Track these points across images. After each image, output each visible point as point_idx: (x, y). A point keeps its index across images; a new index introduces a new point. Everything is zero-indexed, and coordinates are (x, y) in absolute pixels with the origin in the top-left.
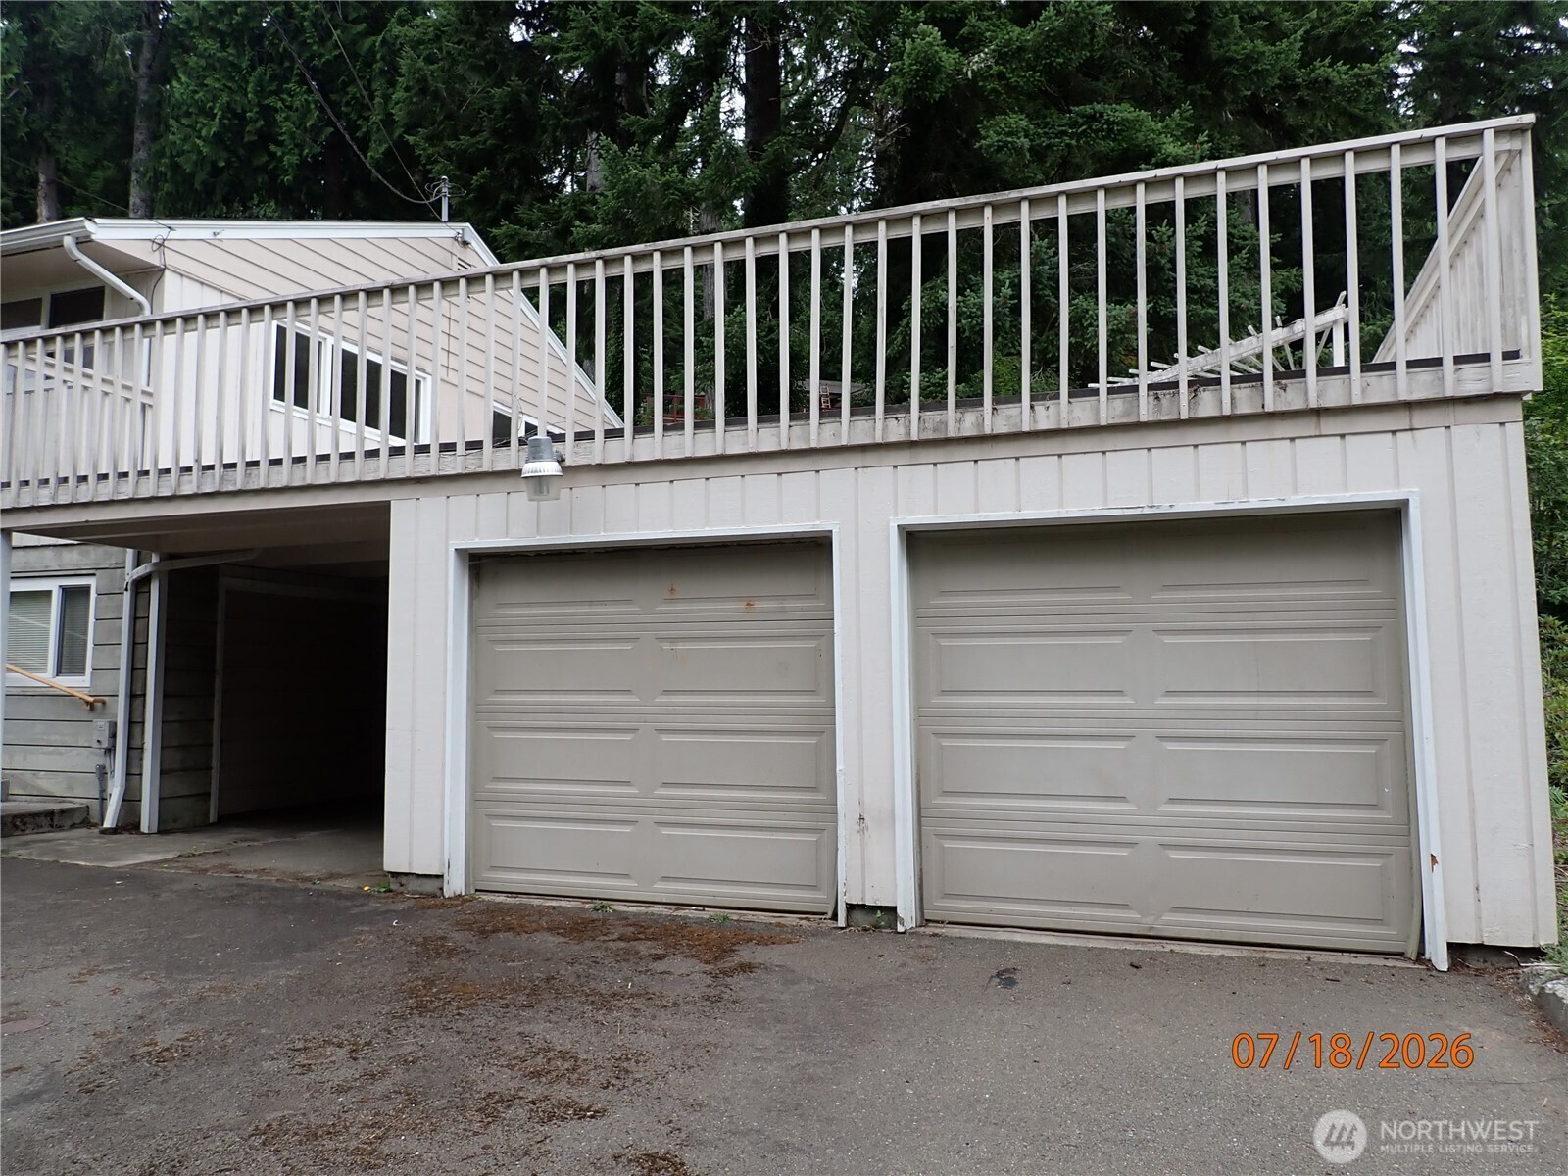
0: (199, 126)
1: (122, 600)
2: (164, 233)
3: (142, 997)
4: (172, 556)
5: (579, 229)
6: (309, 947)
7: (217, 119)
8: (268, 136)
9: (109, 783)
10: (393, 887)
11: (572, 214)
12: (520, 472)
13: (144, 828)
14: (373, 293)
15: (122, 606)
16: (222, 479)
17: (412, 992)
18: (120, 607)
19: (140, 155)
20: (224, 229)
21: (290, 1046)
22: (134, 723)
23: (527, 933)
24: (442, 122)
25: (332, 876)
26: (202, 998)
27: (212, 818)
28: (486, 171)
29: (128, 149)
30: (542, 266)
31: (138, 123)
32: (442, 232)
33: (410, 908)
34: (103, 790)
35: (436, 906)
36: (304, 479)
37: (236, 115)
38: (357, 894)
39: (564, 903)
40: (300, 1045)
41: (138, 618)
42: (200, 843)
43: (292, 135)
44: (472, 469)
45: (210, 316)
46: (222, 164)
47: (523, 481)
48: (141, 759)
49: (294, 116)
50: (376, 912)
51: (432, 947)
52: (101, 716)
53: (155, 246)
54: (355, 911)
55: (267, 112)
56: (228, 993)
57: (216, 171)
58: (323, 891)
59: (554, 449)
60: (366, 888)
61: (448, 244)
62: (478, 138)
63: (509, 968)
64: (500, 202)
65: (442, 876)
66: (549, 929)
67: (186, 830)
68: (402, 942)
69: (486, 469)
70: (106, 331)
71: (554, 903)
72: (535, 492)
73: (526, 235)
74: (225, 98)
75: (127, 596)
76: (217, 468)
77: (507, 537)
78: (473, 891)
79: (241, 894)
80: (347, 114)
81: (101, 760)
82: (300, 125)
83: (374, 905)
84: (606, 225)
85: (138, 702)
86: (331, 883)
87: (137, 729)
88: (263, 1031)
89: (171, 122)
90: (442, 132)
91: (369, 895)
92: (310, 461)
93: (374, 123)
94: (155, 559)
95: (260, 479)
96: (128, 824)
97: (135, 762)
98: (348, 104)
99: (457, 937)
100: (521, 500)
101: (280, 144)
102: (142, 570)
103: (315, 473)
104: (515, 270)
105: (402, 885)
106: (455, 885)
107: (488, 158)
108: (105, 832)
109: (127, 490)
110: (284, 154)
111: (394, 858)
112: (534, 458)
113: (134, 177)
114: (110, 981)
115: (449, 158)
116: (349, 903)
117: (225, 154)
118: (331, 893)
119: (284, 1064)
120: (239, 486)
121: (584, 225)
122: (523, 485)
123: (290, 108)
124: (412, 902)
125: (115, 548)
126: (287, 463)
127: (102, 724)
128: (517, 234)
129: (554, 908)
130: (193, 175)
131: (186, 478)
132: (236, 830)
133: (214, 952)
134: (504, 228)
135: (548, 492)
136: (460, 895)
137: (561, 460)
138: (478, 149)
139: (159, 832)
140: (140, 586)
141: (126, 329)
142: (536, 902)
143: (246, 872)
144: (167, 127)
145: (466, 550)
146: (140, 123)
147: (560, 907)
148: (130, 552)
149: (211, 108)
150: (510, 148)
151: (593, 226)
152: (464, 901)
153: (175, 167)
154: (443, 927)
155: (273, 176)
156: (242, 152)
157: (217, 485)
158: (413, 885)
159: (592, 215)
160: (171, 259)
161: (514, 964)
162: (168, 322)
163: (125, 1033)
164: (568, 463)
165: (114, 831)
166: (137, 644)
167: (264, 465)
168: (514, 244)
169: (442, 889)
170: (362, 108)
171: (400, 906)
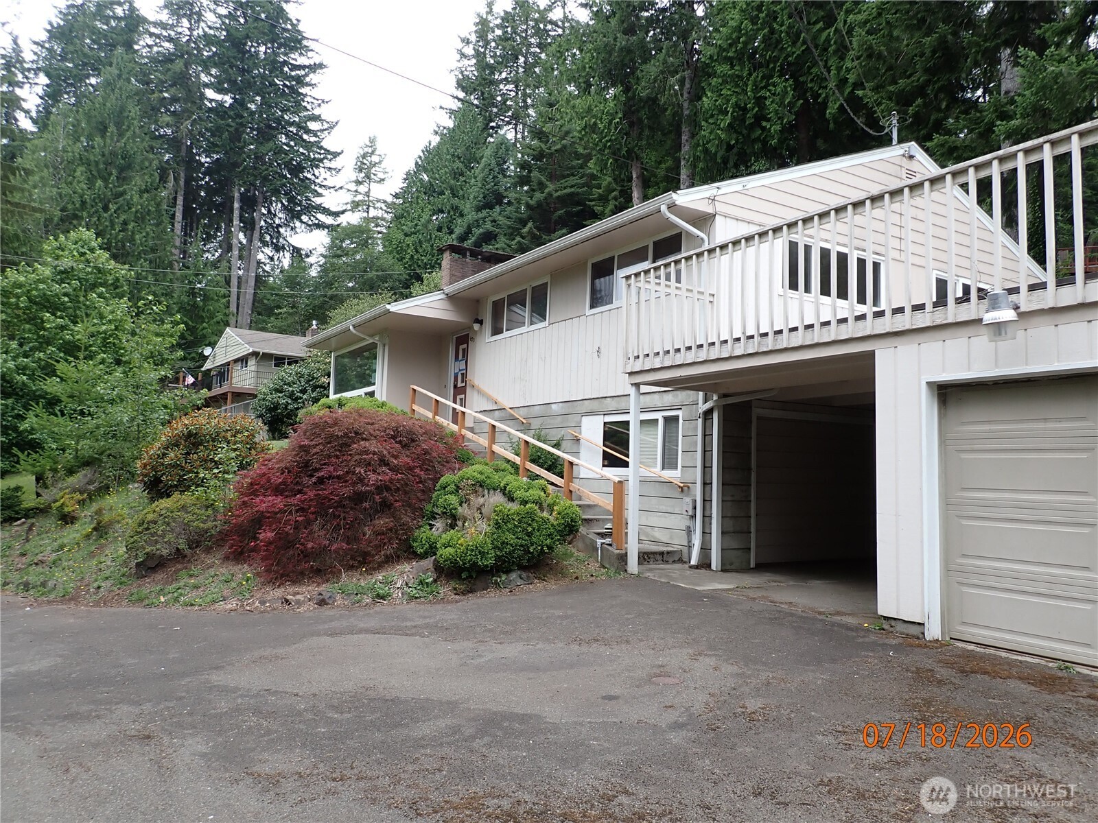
0: (719, 122)
1: (697, 424)
2: (715, 192)
3: (732, 675)
4: (725, 396)
5: (1001, 127)
6: (834, 661)
7: (730, 114)
8: (761, 117)
9: (693, 537)
10: (885, 627)
11: (994, 116)
12: (981, 320)
13: (713, 567)
14: (857, 205)
15: (697, 428)
16: (759, 343)
17: (915, 707)
18: (696, 428)
19: (686, 148)
20: (749, 182)
21: (834, 728)
22: (706, 501)
23: (1001, 678)
24: (884, 74)
25: (838, 613)
26: (769, 683)
27: (752, 565)
28: (919, 101)
29: (678, 147)
30: (994, 159)
31: (683, 129)
32: (894, 152)
33: (901, 644)
34: (690, 541)
35: (919, 646)
36: (813, 339)
37: (740, 108)
38: (858, 629)
39: (1029, 659)
40: (840, 729)
41: (706, 435)
42: (748, 580)
43: (776, 112)
44: (938, 322)
45: (749, 239)
46: (733, 142)
47: (985, 327)
48: (711, 524)
49: (777, 98)
50: (875, 644)
51: (922, 676)
52: (688, 495)
53: (710, 201)
54: (860, 640)
55: (760, 101)
56: (785, 683)
57: (730, 148)
58: (835, 623)
59: (1010, 300)
60: (866, 625)
61: (898, 161)
62: (913, 78)
63: (991, 703)
64: (931, 121)
65: (924, 624)
66: (1020, 678)
67: (737, 571)
68: (900, 669)
69: (950, 321)
70: (688, 258)
71: (1020, 658)
72: (995, 335)
73: (954, 142)
74: (734, 100)
75: (700, 421)
76: (756, 337)
77: (969, 371)
78: (948, 639)
79: (779, 618)
80: (811, 88)
81: (688, 523)
82: (781, 104)
83: (872, 638)
84: (1025, 118)
85: (708, 487)
86: (839, 618)
87: (708, 504)
88: (813, 713)
89: (703, 123)
90: (884, 81)
91: (868, 630)
92: (817, 327)
93: (831, 89)
94: (715, 398)
95: (784, 341)
96: (705, 564)
97: (707, 525)
98: (812, 80)
99: (943, 672)
100: (981, 342)
101: (768, 120)
102: (709, 405)
103: (821, 335)
104: (970, 166)
105: (892, 627)
106: (934, 631)
107: (921, 91)
108: (691, 567)
109: (703, 355)
110: (771, 126)
111: (886, 605)
112: (993, 308)
113: (683, 163)
114: (712, 661)
115: (890, 99)
116: (854, 634)
117: (734, 136)
118: (840, 625)
119: (831, 739)
120: (770, 348)
121: (1004, 122)
122: (984, 330)
123: (774, 94)
124: (901, 640)
125: (692, 392)
126: (801, 329)
127: (688, 500)
128: (946, 142)
129: (1021, 662)
130: (716, 154)
131: (737, 345)
132: (768, 574)
133: (771, 653)
134: (936, 141)
135: (1006, 334)
136: (937, 640)
137: (1016, 308)
138: (912, 87)
139: (722, 571)
140: (708, 414)
141: (699, 255)
142: (1004, 654)
143: (781, 603)
144: (701, 127)
145: (935, 382)
146: (685, 129)
147: (1026, 662)
148: (701, 393)
149: (726, 108)
150: (938, 79)
151: (1013, 122)
152: (942, 646)
153: (706, 151)
154: (930, 662)
155: (765, 142)
156: (745, 132)
157: (756, 347)
158: (900, 627)
159: (1011, 113)
160: (720, 207)
161: (995, 701)
162: (723, 247)
163: (726, 697)
164: (1022, 309)
165: (697, 567)
166: (706, 451)
167: (786, 332)
168: (945, 150)
169: (923, 634)
170: (822, 81)
171: (894, 642)
